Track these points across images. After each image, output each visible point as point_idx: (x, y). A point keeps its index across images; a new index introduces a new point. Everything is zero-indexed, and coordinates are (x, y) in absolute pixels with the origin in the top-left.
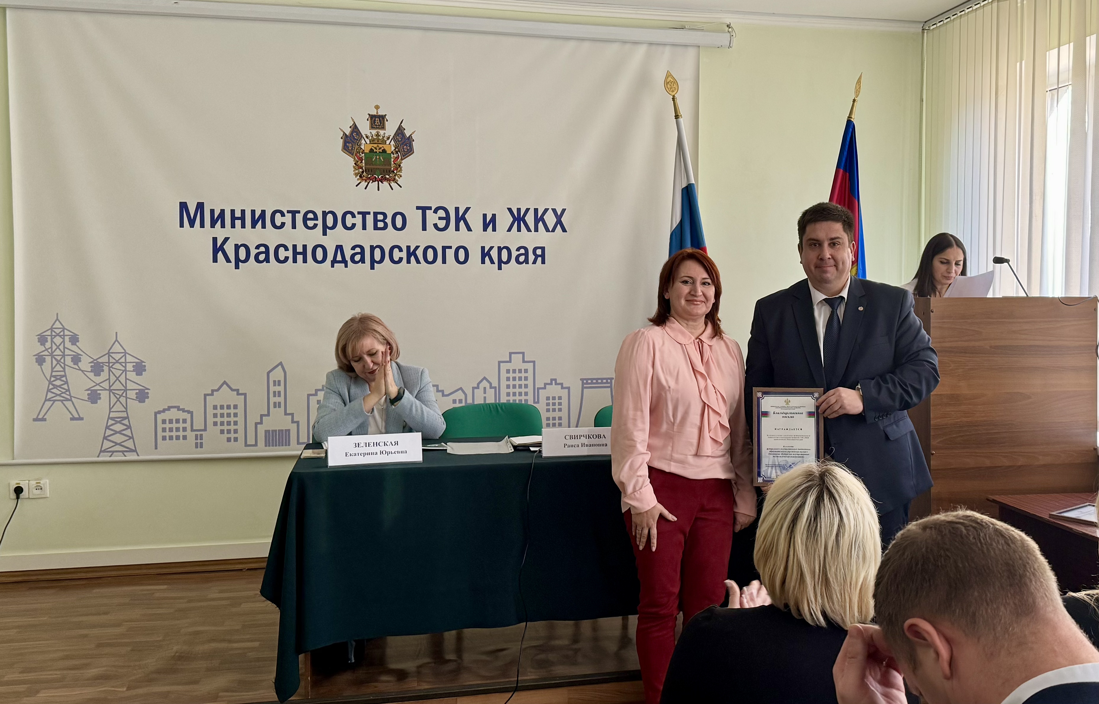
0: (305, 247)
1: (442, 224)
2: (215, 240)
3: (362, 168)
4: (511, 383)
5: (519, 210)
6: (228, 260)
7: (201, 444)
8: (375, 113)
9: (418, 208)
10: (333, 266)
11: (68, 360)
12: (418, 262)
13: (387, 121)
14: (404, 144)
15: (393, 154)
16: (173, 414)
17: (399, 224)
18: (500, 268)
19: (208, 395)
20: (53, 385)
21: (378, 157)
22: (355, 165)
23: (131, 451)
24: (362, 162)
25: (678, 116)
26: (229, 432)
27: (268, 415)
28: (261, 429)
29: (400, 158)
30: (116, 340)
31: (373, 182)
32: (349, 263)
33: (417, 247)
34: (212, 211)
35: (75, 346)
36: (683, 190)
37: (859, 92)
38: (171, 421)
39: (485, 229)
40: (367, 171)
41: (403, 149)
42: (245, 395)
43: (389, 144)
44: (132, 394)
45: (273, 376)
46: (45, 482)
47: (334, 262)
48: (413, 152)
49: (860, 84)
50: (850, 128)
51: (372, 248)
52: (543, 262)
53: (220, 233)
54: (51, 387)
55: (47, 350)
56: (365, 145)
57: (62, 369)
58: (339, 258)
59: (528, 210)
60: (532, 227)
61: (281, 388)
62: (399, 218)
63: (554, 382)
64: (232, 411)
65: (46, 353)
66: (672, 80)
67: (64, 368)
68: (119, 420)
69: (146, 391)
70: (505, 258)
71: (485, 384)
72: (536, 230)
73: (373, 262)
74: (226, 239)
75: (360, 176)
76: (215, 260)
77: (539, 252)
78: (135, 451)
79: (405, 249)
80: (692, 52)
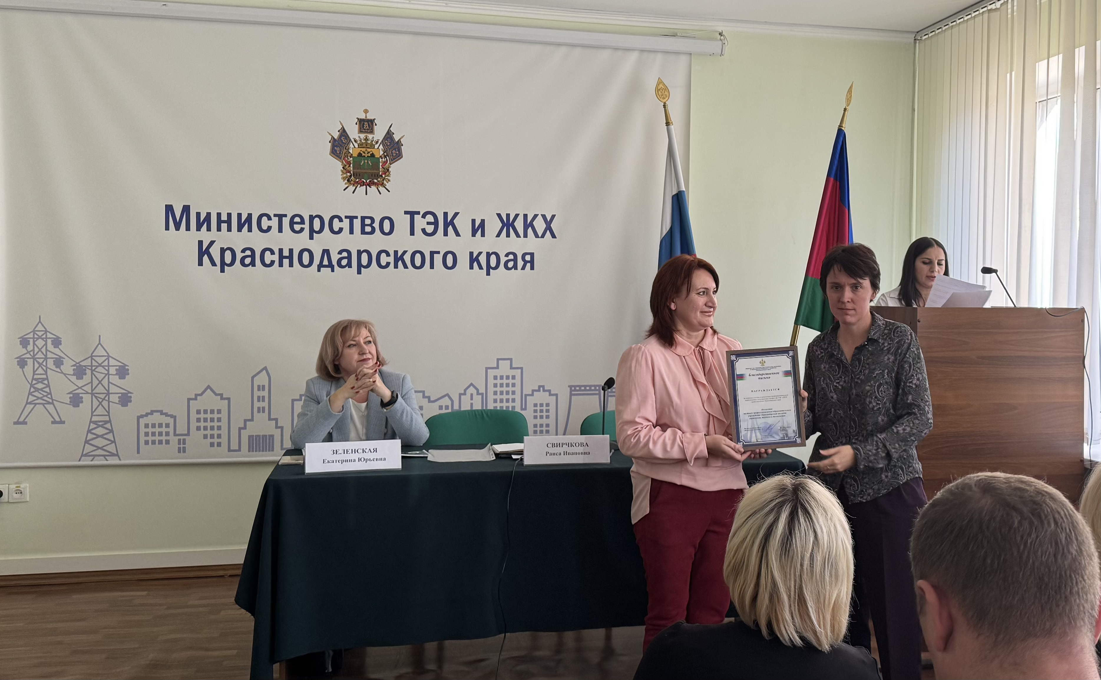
0: (291, 251)
1: (430, 229)
2: (200, 243)
3: (350, 172)
4: (498, 389)
5: (508, 215)
6: (214, 264)
7: (184, 448)
8: (363, 117)
9: (406, 213)
10: (319, 270)
11: (50, 363)
12: (405, 267)
13: (376, 125)
14: (392, 148)
15: (382, 158)
16: (156, 418)
17: (387, 228)
18: (488, 274)
19: (193, 399)
20: (34, 388)
21: (366, 161)
22: (342, 169)
23: (112, 455)
24: (350, 166)
25: (669, 123)
26: (212, 436)
27: (252, 420)
28: (245, 434)
29: (389, 162)
30: (100, 343)
31: (361, 186)
32: (336, 267)
33: (405, 252)
34: (198, 214)
35: (58, 349)
36: (673, 197)
37: (850, 101)
38: (154, 426)
39: (474, 235)
40: (355, 174)
41: (392, 153)
42: (229, 399)
43: (378, 148)
44: (114, 398)
45: (257, 381)
46: (25, 486)
47: (320, 266)
48: (402, 157)
49: (852, 93)
50: (841, 137)
51: (360, 253)
52: (532, 268)
53: (205, 236)
54: (32, 390)
55: (28, 352)
56: (353, 149)
57: (44, 373)
58: (326, 262)
59: (517, 216)
60: (521, 232)
61: (265, 393)
62: (387, 223)
63: (541, 389)
64: (216, 416)
65: (28, 356)
66: (663, 87)
67: (46, 372)
68: (100, 424)
69: (129, 395)
70: (493, 262)
71: (472, 390)
72: (526, 236)
73: (360, 266)
74: (212, 243)
75: (348, 181)
76: (200, 263)
77: (528, 258)
78: (117, 455)
79: (392, 254)
80: (683, 60)
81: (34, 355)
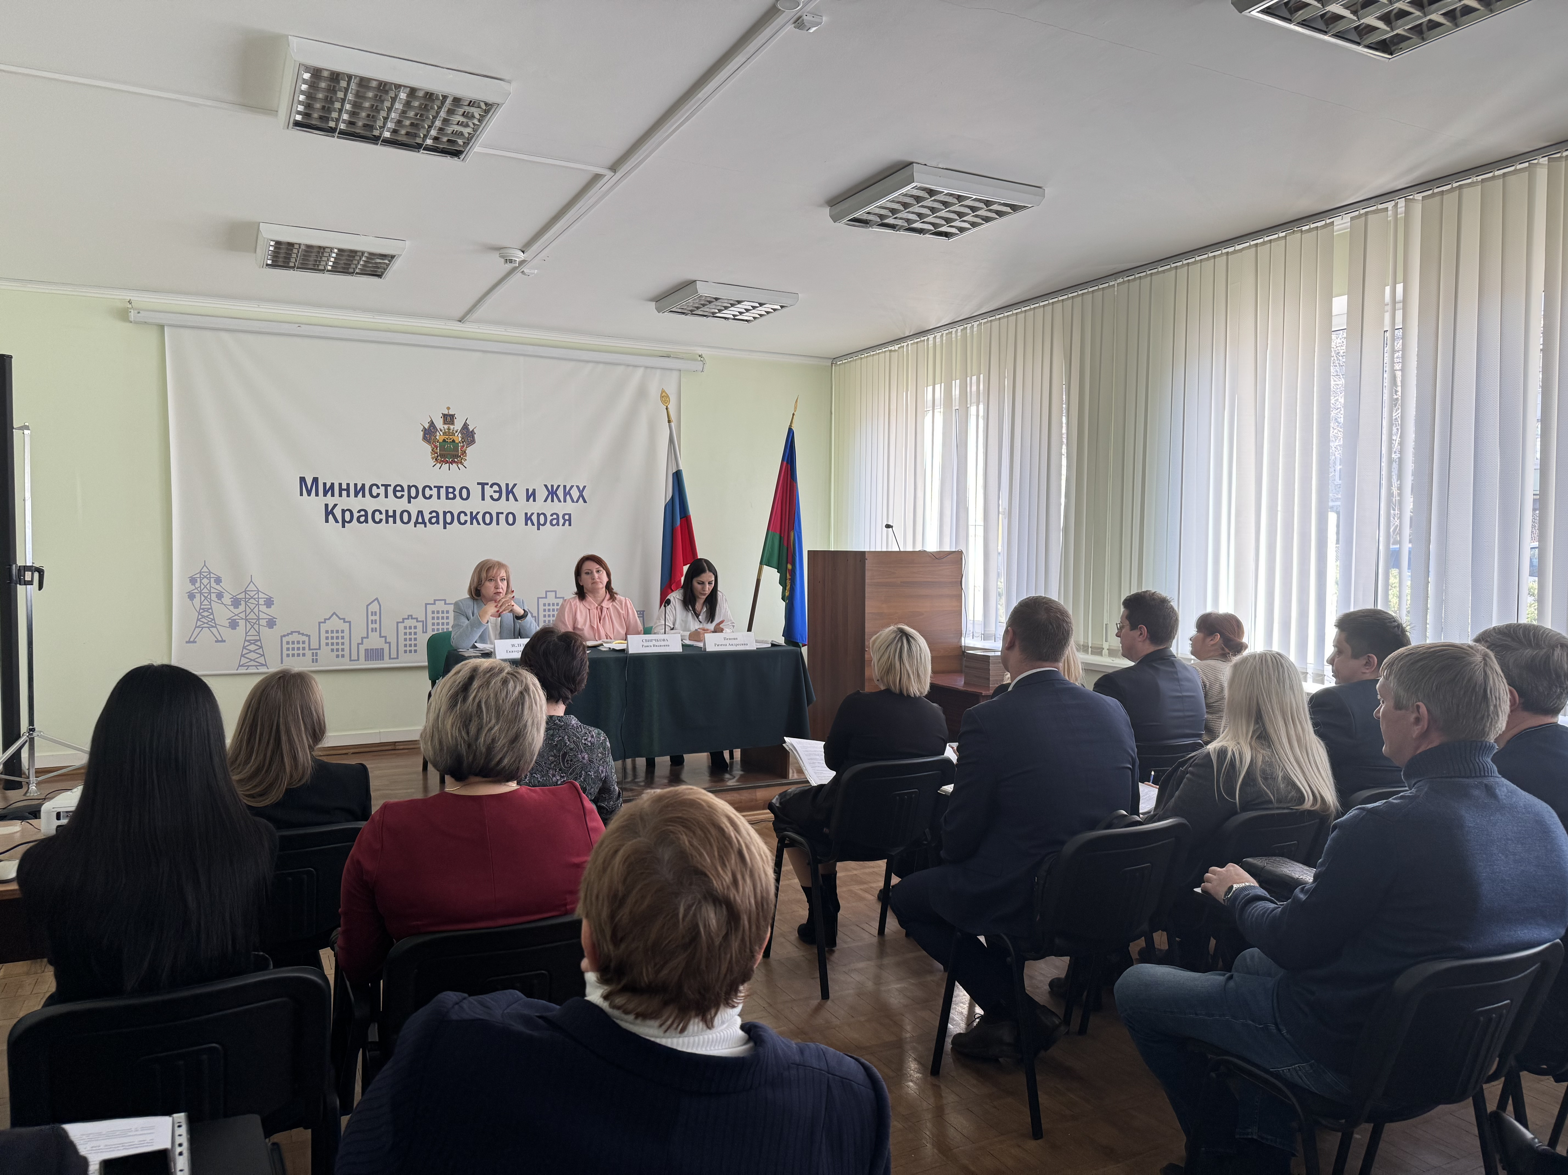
0: (394, 512)
1: (496, 496)
2: (327, 506)
3: (437, 453)
4: (547, 613)
5: (552, 486)
6: (337, 521)
7: (317, 659)
8: (447, 413)
9: (478, 484)
10: (415, 526)
11: (214, 596)
12: (479, 523)
13: (456, 418)
14: (468, 436)
15: (459, 443)
16: (295, 637)
17: (465, 495)
18: (539, 529)
19: (322, 622)
20: (201, 615)
21: (448, 445)
22: (431, 452)
23: (262, 665)
24: (437, 449)
25: (670, 421)
26: (337, 650)
27: (367, 637)
28: (362, 649)
29: (465, 446)
30: (251, 581)
31: (445, 464)
32: (428, 523)
33: (478, 513)
34: (325, 484)
35: (219, 585)
36: (673, 474)
37: (797, 409)
38: (293, 643)
39: (528, 500)
40: (441, 455)
41: (467, 439)
42: (350, 622)
43: (458, 436)
44: (263, 622)
45: (371, 608)
47: (416, 523)
48: (476, 443)
49: (798, 403)
50: (791, 434)
51: (445, 513)
52: (570, 525)
53: (330, 500)
54: (200, 617)
55: (197, 588)
56: (440, 437)
57: (208, 604)
58: (420, 520)
59: (559, 486)
60: (562, 499)
61: (377, 618)
62: (464, 492)
64: (340, 634)
65: (196, 591)
66: (663, 391)
67: (210, 603)
68: (252, 642)
69: (274, 620)
70: (542, 521)
72: (565, 501)
73: (445, 523)
74: (335, 505)
75: (436, 459)
76: (327, 521)
77: (567, 517)
78: (266, 665)
79: (469, 514)
80: (675, 374)
81: (201, 590)
